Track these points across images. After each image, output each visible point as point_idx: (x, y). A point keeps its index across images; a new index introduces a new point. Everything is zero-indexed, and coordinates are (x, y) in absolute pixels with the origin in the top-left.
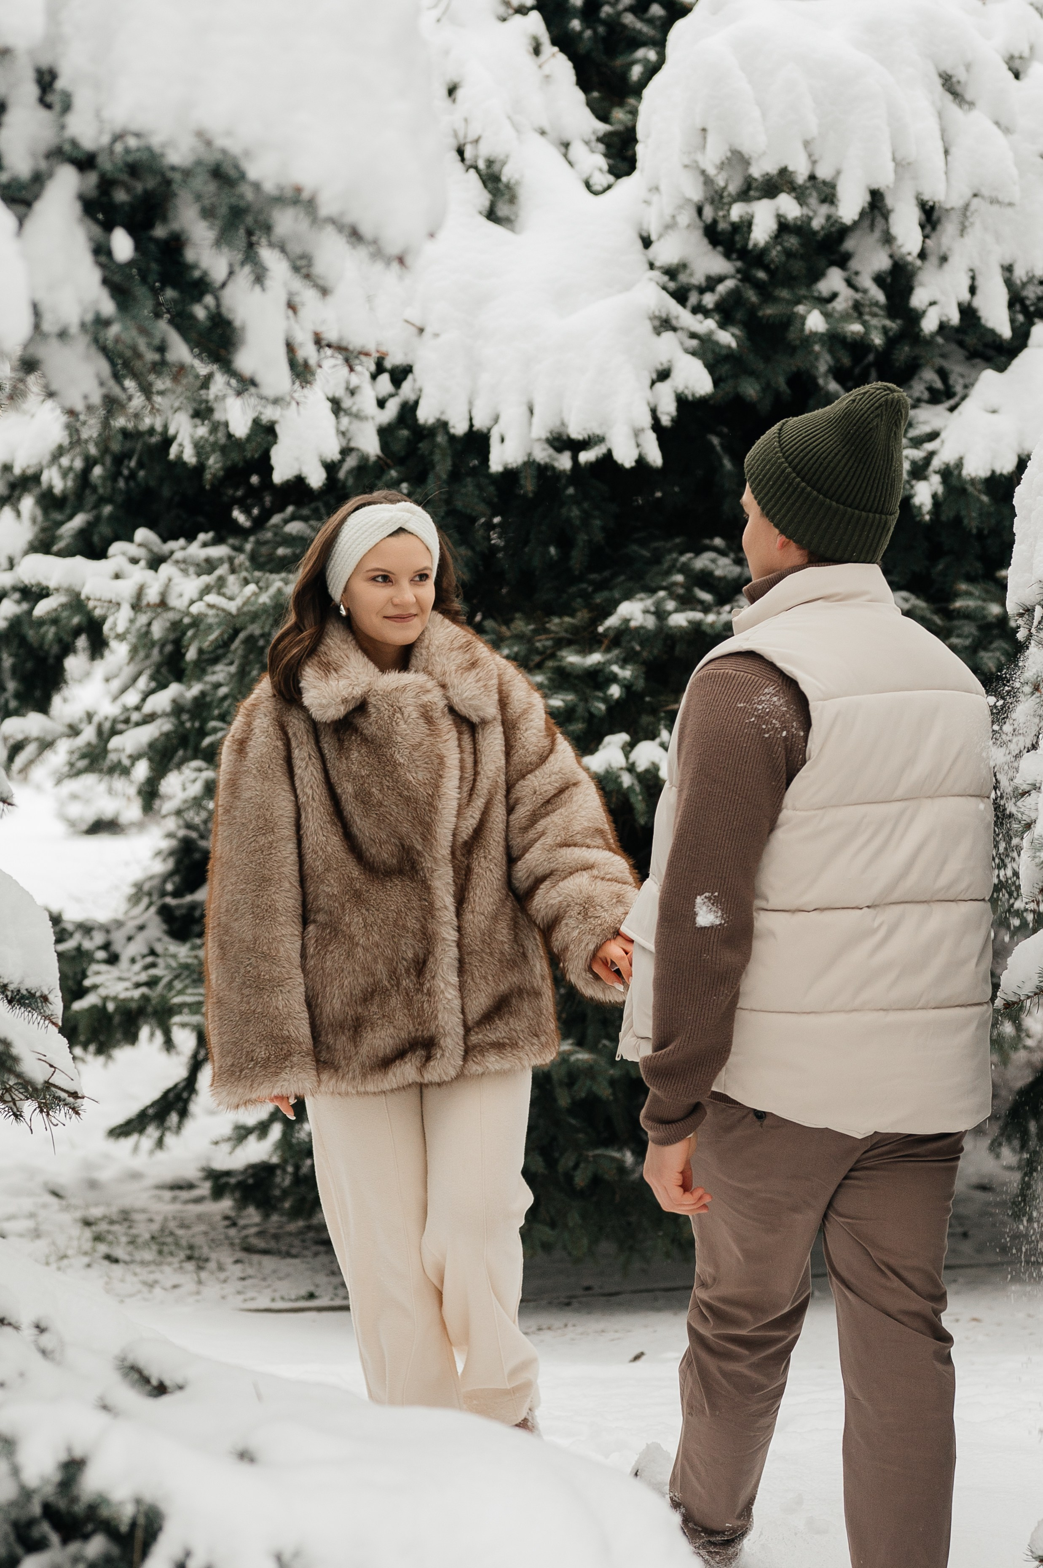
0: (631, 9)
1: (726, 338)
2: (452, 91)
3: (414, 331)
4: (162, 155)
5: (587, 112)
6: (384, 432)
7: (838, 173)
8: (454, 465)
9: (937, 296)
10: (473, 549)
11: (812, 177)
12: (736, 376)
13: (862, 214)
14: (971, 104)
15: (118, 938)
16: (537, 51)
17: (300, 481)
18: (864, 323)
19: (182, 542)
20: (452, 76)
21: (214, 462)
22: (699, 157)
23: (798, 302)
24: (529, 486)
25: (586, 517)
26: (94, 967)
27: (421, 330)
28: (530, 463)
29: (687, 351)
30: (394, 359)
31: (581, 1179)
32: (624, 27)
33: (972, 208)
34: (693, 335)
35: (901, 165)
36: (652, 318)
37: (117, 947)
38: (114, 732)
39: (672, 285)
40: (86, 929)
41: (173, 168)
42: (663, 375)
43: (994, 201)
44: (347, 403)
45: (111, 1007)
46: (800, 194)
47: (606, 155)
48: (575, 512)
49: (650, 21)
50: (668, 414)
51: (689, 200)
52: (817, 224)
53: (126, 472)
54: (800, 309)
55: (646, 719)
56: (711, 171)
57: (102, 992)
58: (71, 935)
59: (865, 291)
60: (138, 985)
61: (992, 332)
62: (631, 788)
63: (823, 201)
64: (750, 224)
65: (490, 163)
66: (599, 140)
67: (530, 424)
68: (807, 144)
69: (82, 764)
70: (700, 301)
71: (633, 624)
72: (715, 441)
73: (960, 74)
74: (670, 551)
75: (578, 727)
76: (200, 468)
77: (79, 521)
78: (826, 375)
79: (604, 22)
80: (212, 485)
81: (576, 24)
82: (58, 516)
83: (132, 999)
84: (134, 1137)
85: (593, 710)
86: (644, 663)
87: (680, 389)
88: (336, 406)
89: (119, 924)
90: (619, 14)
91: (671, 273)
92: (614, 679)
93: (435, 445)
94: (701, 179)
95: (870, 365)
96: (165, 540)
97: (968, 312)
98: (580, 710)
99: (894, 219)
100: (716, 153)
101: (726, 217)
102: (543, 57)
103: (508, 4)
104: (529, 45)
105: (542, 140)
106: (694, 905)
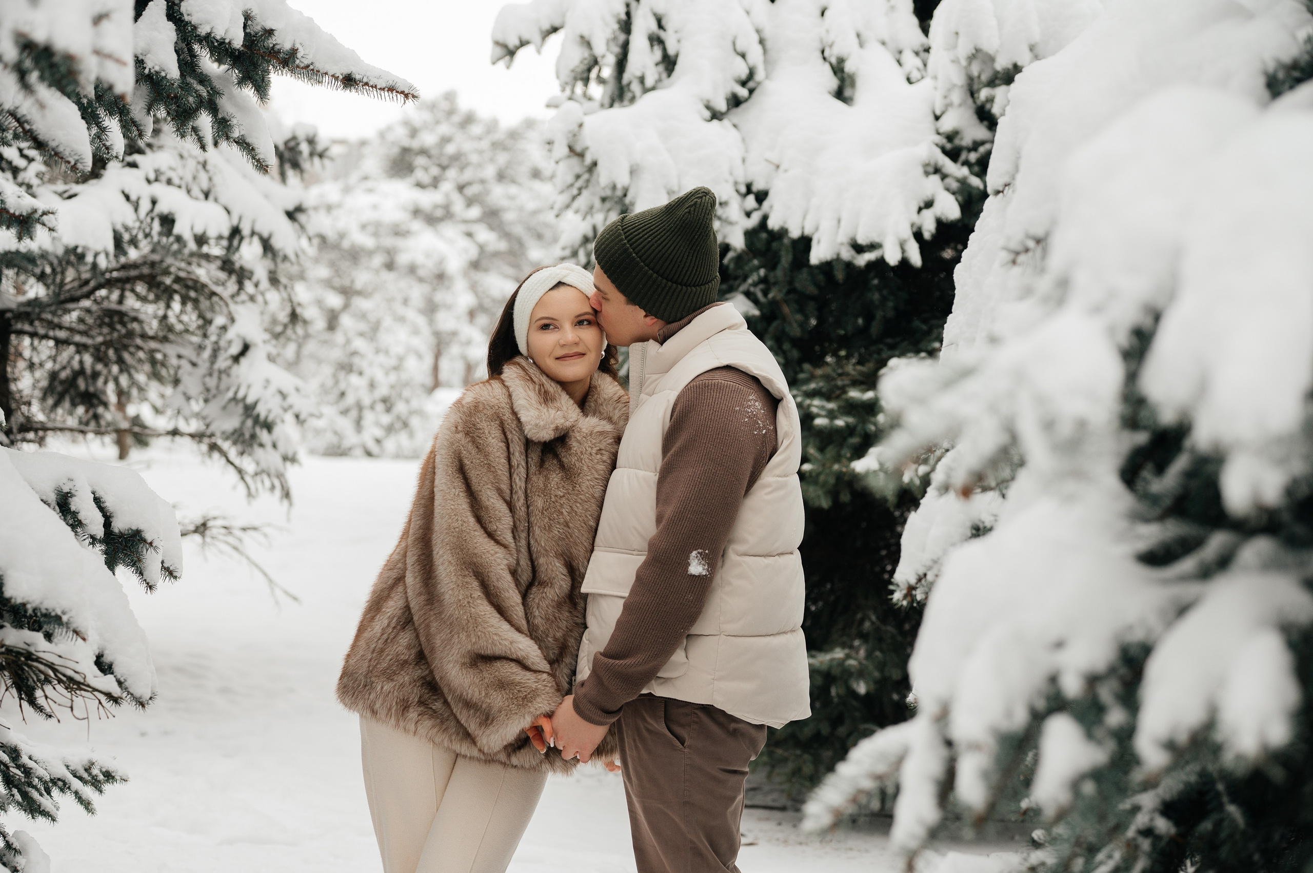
1: (976, 182)
2: (823, 14)
3: (773, 167)
6: (750, 235)
8: (793, 259)
20: (823, 1)
24: (840, 275)
25: (884, 299)
27: (778, 167)
28: (838, 259)
29: (948, 190)
30: (758, 186)
36: (926, 165)
39: (949, 146)
42: (929, 204)
48: (876, 296)
50: (930, 231)
51: (954, 86)
65: (839, 59)
67: (837, 232)
68: (1031, 45)
70: (967, 157)
75: (855, 440)
85: (868, 430)
87: (939, 214)
91: (950, 137)
93: (781, 245)
94: (961, 69)
98: (859, 428)
100: (964, 49)
101: (978, 98)
105: (881, 48)
106: (688, 557)
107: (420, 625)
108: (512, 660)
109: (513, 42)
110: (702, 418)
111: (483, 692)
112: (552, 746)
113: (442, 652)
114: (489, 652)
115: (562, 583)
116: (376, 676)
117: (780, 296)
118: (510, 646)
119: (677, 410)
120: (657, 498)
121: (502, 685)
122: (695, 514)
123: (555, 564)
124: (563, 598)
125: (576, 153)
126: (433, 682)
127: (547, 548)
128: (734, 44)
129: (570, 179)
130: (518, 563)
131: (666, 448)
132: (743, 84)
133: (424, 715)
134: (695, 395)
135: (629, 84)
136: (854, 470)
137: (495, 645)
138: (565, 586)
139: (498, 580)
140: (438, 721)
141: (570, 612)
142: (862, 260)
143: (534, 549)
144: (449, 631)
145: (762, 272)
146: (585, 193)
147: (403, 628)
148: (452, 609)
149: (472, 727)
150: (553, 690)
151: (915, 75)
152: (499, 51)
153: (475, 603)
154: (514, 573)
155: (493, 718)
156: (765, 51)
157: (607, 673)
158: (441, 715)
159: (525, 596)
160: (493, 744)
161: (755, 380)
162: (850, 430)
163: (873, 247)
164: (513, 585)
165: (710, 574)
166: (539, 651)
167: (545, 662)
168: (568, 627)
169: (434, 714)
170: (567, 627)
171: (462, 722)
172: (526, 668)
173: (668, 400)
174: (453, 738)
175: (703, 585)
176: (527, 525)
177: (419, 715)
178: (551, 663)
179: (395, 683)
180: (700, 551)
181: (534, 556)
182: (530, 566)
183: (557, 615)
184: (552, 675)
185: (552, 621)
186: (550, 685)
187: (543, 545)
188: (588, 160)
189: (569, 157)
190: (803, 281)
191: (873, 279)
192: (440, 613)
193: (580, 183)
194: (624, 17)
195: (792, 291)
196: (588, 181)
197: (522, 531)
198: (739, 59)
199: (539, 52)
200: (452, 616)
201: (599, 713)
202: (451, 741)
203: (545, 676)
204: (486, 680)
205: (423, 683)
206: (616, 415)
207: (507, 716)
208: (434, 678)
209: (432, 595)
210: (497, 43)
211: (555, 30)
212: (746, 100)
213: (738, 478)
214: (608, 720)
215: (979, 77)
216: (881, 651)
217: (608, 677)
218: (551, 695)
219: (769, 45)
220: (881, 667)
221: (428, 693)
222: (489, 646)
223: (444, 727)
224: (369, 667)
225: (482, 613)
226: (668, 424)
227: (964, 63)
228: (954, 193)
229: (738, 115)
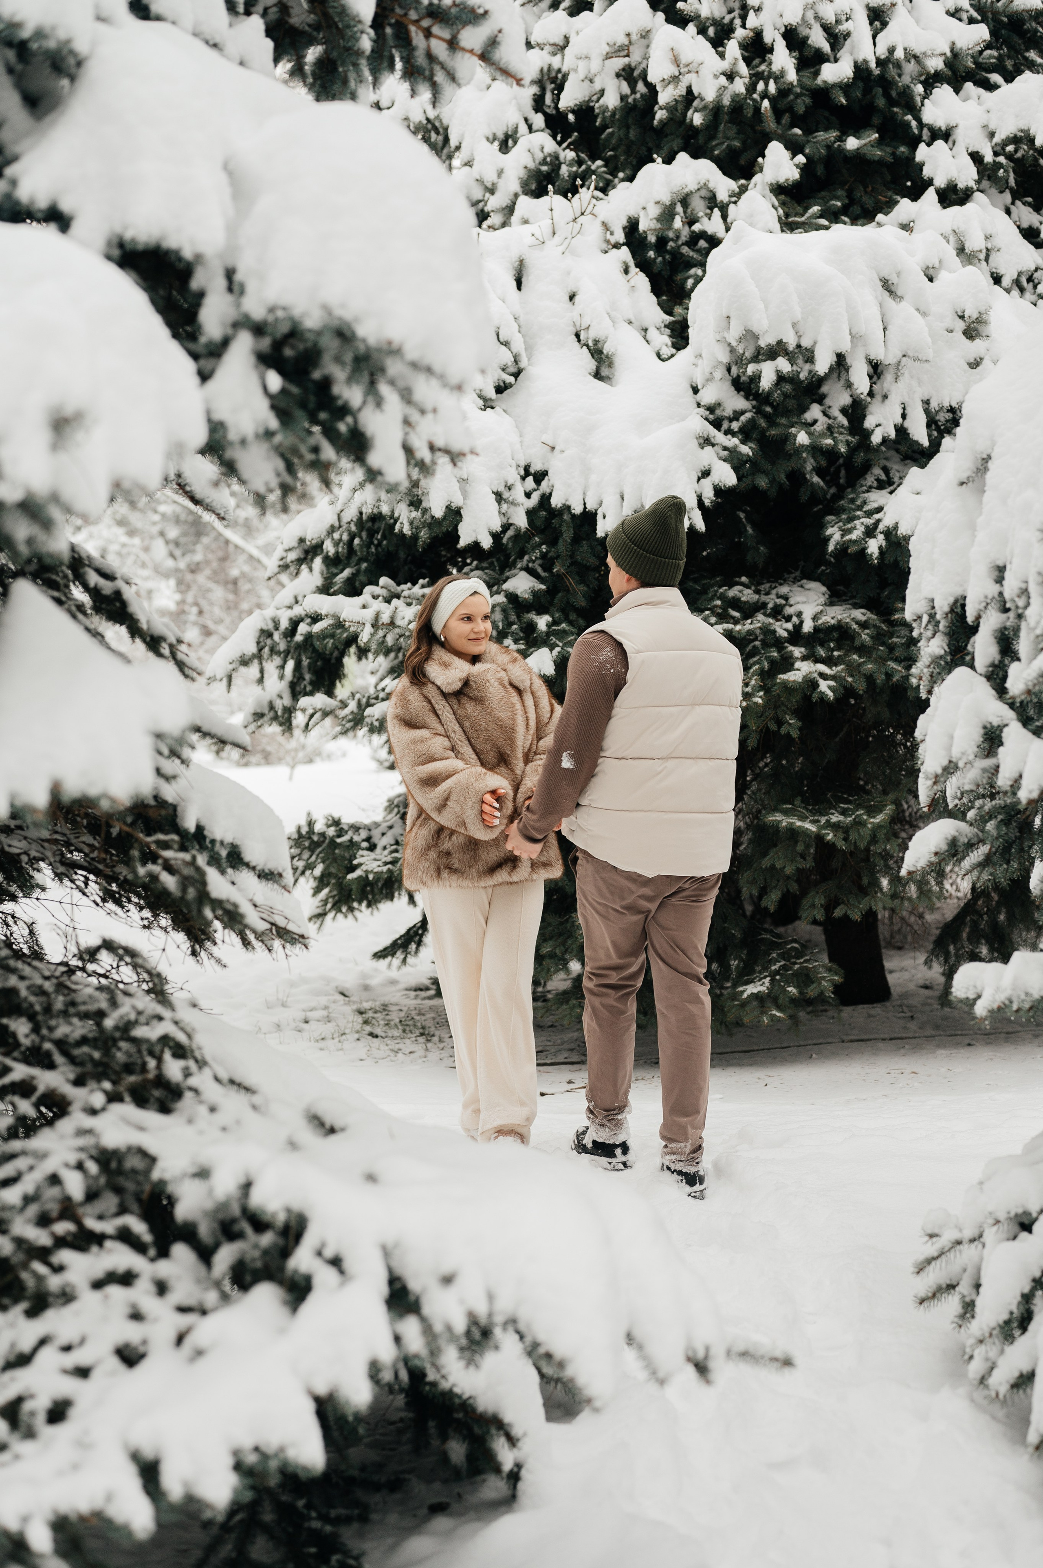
0: (686, 243)
1: (745, 449)
2: (572, 298)
3: (548, 449)
4: (300, 323)
5: (658, 308)
6: (530, 513)
7: (815, 343)
8: (575, 533)
9: (881, 421)
10: (588, 586)
11: (799, 346)
12: (754, 474)
13: (831, 369)
14: (901, 298)
15: (376, 834)
16: (626, 271)
17: (476, 545)
18: (834, 439)
19: (409, 585)
20: (572, 288)
21: (424, 534)
22: (726, 335)
23: (792, 426)
26: (361, 852)
27: (553, 448)
29: (721, 458)
30: (536, 467)
32: (682, 254)
33: (902, 364)
34: (725, 448)
35: (855, 337)
36: (698, 438)
37: (375, 840)
38: (369, 705)
39: (711, 417)
40: (356, 828)
41: (310, 331)
42: (706, 474)
43: (916, 359)
44: (506, 495)
45: (371, 877)
46: (791, 358)
47: (670, 336)
49: (699, 251)
50: (709, 499)
52: (803, 376)
53: (376, 542)
54: (793, 430)
56: (734, 344)
57: (364, 867)
58: (346, 832)
59: (835, 418)
60: (386, 863)
61: (917, 442)
63: (806, 362)
64: (760, 377)
65: (596, 342)
66: (666, 326)
67: (622, 505)
68: (794, 325)
69: (349, 725)
70: (729, 427)
72: (742, 515)
73: (893, 279)
74: (712, 586)
76: (415, 537)
77: (347, 573)
78: (811, 472)
79: (669, 252)
80: (424, 549)
81: (651, 254)
82: (335, 571)
83: (382, 872)
84: (390, 958)
87: (717, 482)
88: (499, 497)
89: (377, 825)
90: (679, 247)
91: (711, 409)
93: (562, 521)
94: (728, 349)
95: (840, 466)
96: (399, 584)
97: (901, 430)
99: (851, 371)
100: (735, 331)
101: (743, 373)
102: (630, 275)
103: (608, 242)
104: (620, 268)
105: (629, 327)
106: (562, 756)
117: (563, 571)
128: (498, 335)
132: (509, 371)
145: (544, 548)
156: (523, 338)
195: (574, 563)
198: (503, 347)
212: (512, 385)
215: (742, 355)
219: (526, 330)
228: (725, 460)
229: (506, 400)
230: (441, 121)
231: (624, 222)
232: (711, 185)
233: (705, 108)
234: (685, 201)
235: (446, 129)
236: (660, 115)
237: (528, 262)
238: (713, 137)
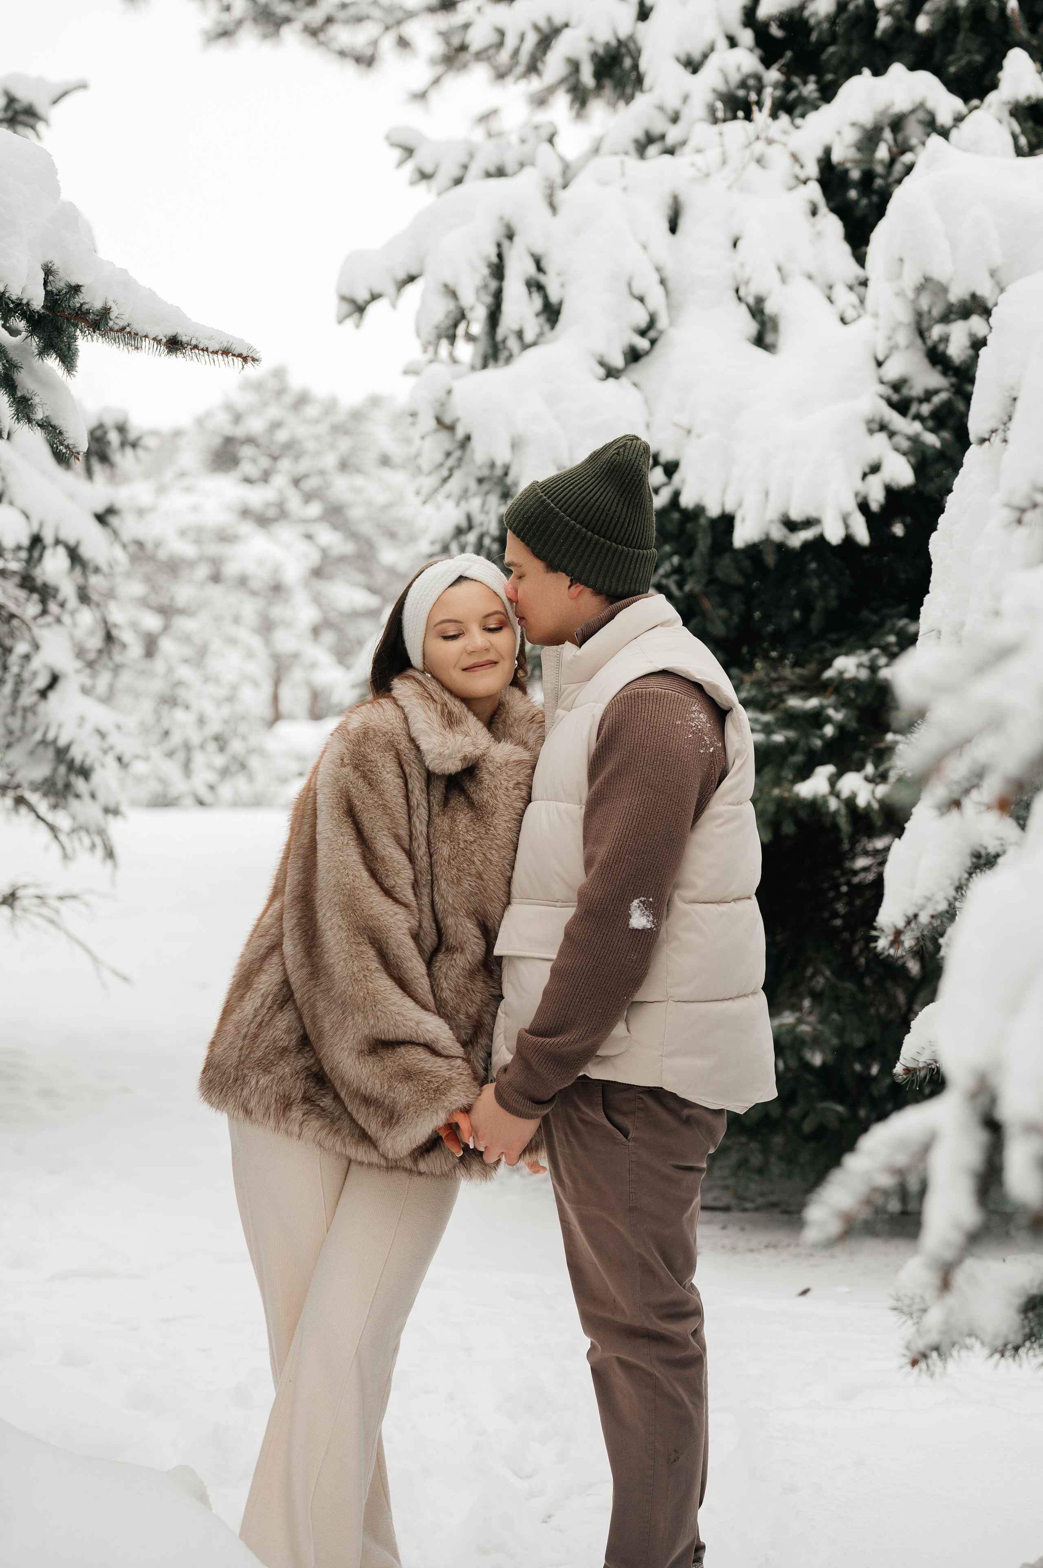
1: (931, 439)
2: (735, 245)
3: (683, 433)
5: (852, 260)
8: (711, 544)
16: (814, 212)
20: (736, 231)
22: (904, 286)
24: (770, 560)
25: (824, 587)
27: (689, 432)
28: (767, 541)
29: (898, 452)
30: (666, 456)
31: (808, 1126)
34: (907, 438)
36: (869, 422)
39: (895, 397)
42: (875, 469)
48: (815, 583)
50: (878, 501)
51: (900, 324)
55: (857, 755)
56: (913, 297)
62: (837, 812)
64: (946, 344)
65: (758, 299)
67: (765, 508)
68: (992, 272)
70: (918, 410)
71: (847, 676)
74: (891, 617)
75: (797, 759)
81: (853, 194)
85: (811, 745)
86: (859, 708)
87: (887, 480)
91: (897, 387)
92: (829, 720)
93: (697, 526)
94: (906, 303)
98: (802, 744)
100: (910, 279)
101: (930, 337)
102: (818, 217)
103: (797, 177)
104: (807, 208)
105: (807, 283)
106: (629, 908)
107: (303, 1004)
108: (419, 1044)
109: (362, 296)
110: (637, 735)
111: (386, 1084)
112: (472, 1147)
113: (332, 1037)
114: (391, 1037)
115: (474, 947)
116: (249, 1068)
117: (698, 589)
118: (416, 1028)
119: (605, 727)
120: (585, 837)
121: (409, 1075)
122: (634, 855)
123: (466, 925)
124: (477, 965)
125: (445, 426)
126: (321, 1073)
127: (456, 905)
128: (630, 286)
129: (439, 457)
130: (420, 926)
131: (592, 775)
132: (643, 333)
133: (310, 1114)
134: (627, 708)
135: (504, 341)
136: (797, 795)
137: (398, 1027)
138: (478, 951)
139: (399, 947)
140: (328, 1120)
141: (485, 982)
142: (797, 540)
143: (440, 907)
144: (340, 1012)
145: (676, 560)
146: (458, 475)
147: (281, 1008)
148: (344, 984)
149: (373, 1127)
150: (470, 1079)
151: (850, 314)
152: (346, 308)
153: (373, 977)
154: (416, 937)
155: (399, 1115)
156: (667, 293)
157: (536, 1055)
158: (331, 1113)
159: (429, 963)
160: (399, 1148)
161: (698, 687)
162: (791, 747)
163: (808, 523)
164: (416, 952)
165: (656, 927)
166: (451, 1032)
167: (458, 1045)
168: (484, 1000)
169: (322, 1112)
170: (482, 1001)
171: (360, 1122)
172: (435, 1053)
173: (593, 716)
174: (347, 1141)
175: (648, 941)
176: (429, 878)
177: (304, 1114)
178: (464, 1044)
179: (272, 1076)
180: (643, 899)
181: (440, 916)
182: (435, 928)
183: (469, 986)
184: (467, 1060)
185: (464, 995)
186: (466, 1073)
187: (451, 902)
188: (460, 433)
189: (437, 431)
190: (726, 569)
191: (810, 562)
192: (329, 990)
193: (451, 462)
194: (494, 259)
195: (712, 581)
196: (460, 459)
197: (424, 886)
198: (637, 303)
199: (394, 306)
200: (345, 992)
201: (529, 1103)
202: (345, 1145)
203: (459, 1062)
204: (389, 1070)
205: (307, 1075)
206: (532, 739)
207: (416, 1112)
208: (322, 1068)
209: (317, 967)
210: (344, 298)
211: (412, 279)
212: (647, 353)
213: (684, 808)
214: (539, 1113)
215: (930, 312)
216: (839, 1012)
217: (537, 1059)
218: (468, 1085)
219: (671, 285)
220: (840, 1032)
221: (314, 1087)
222: (391, 1029)
223: (336, 1128)
224: (240, 1056)
225: (382, 989)
226: (594, 745)
227: (911, 295)
228: (904, 454)
229: (639, 371)
230: (635, 42)
231: (819, 152)
232: (930, 105)
233: (937, 10)
234: (897, 124)
235: (639, 52)
236: (884, 22)
237: (682, 198)
238: (950, 51)
